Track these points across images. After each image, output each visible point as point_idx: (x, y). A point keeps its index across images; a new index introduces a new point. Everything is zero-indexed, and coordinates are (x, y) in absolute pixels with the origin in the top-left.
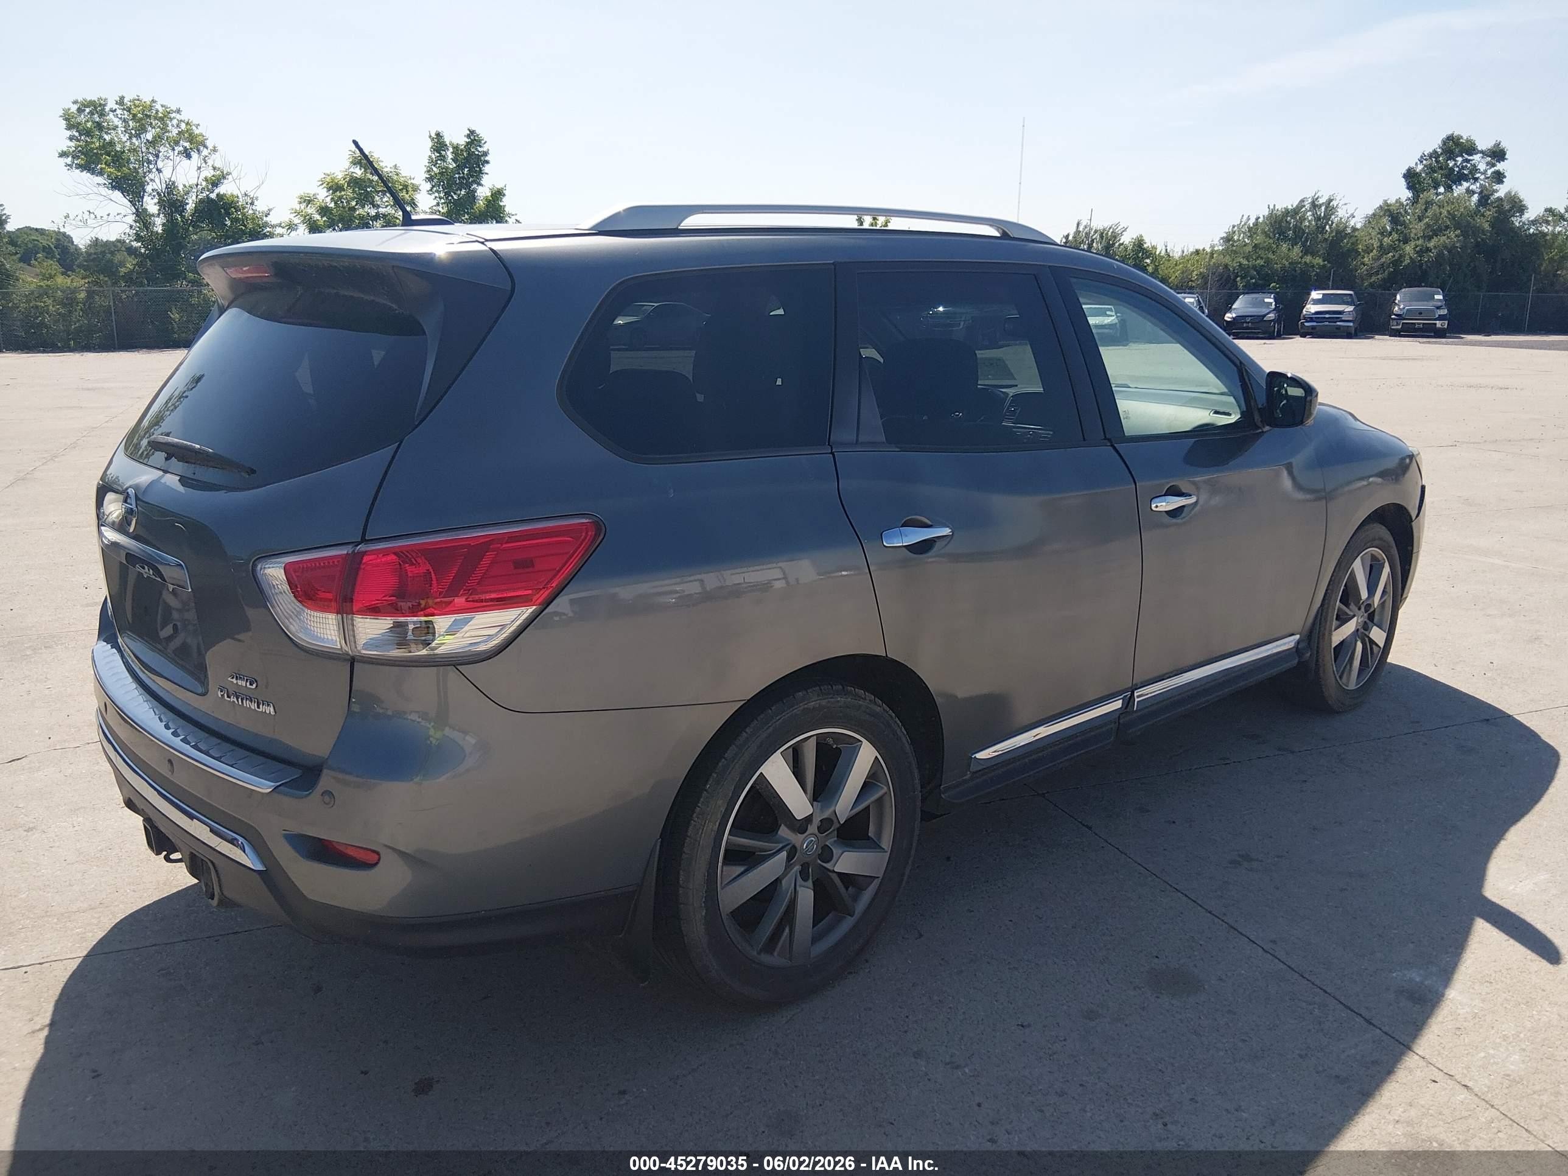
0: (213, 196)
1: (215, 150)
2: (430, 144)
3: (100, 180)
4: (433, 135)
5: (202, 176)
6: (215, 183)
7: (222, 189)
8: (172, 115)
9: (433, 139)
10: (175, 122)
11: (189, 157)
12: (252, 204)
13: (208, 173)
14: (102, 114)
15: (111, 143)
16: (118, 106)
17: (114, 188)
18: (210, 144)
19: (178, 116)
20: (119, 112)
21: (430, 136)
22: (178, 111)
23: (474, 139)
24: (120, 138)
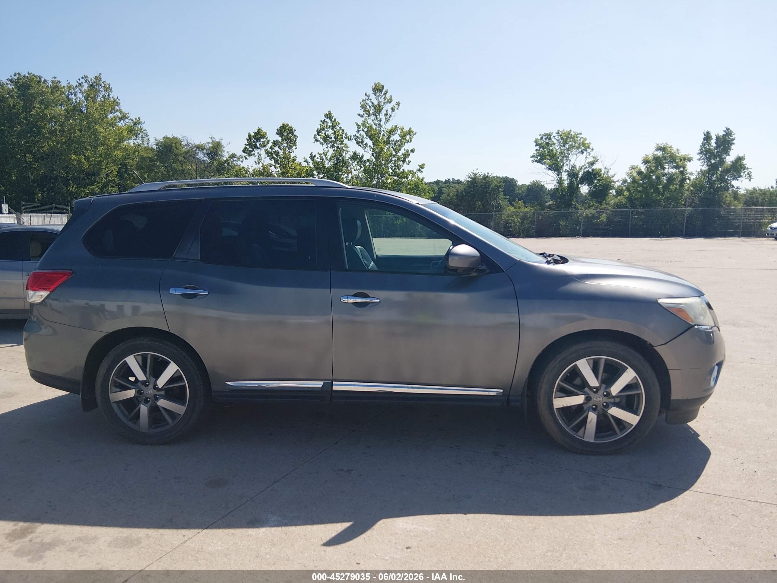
0: (590, 170)
1: (593, 150)
2: (703, 136)
3: (544, 166)
4: (705, 133)
5: (587, 161)
6: (592, 164)
7: (594, 167)
8: (578, 136)
9: (705, 135)
10: (579, 139)
11: (583, 153)
12: (608, 172)
13: (590, 159)
14: (550, 139)
15: (552, 150)
16: (556, 134)
17: (549, 169)
18: (591, 147)
19: (581, 136)
20: (556, 137)
21: (704, 133)
22: (581, 134)
23: (728, 132)
24: (557, 148)
